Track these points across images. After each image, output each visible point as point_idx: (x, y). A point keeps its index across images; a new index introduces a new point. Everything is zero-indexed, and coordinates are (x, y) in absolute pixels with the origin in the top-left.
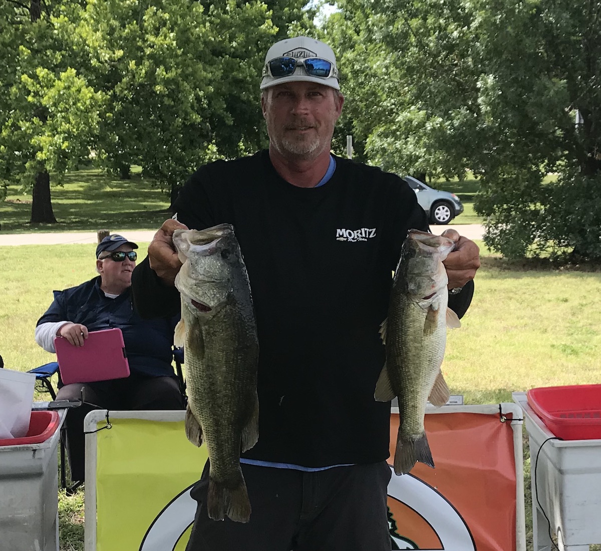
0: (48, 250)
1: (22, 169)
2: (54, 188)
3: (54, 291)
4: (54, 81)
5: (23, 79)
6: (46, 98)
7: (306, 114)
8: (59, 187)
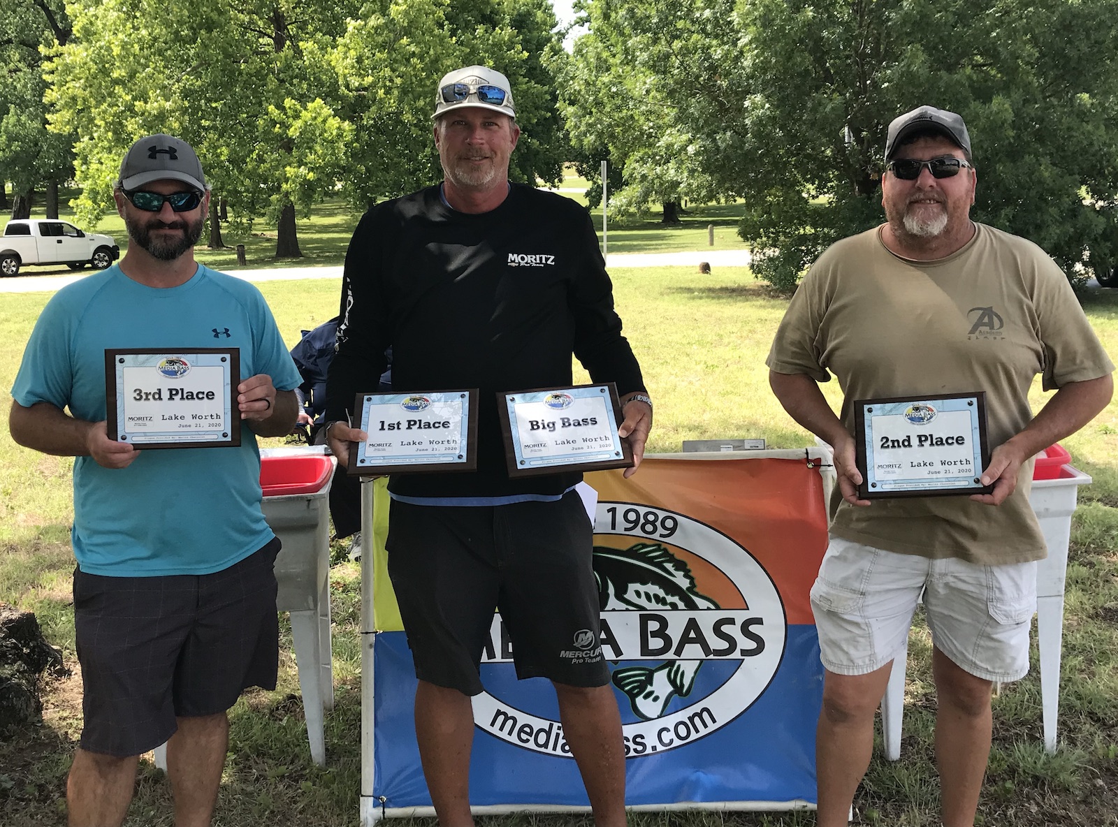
0: (296, 285)
1: (267, 203)
2: (301, 222)
3: (302, 331)
4: (300, 112)
5: (270, 110)
6: (292, 129)
7: (482, 144)
8: (305, 220)
